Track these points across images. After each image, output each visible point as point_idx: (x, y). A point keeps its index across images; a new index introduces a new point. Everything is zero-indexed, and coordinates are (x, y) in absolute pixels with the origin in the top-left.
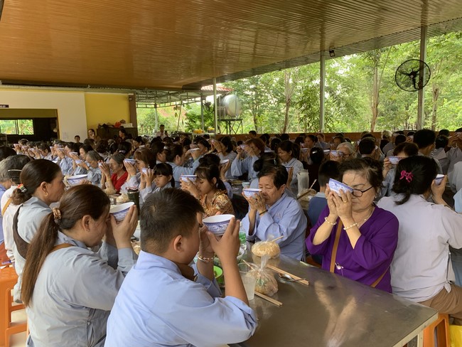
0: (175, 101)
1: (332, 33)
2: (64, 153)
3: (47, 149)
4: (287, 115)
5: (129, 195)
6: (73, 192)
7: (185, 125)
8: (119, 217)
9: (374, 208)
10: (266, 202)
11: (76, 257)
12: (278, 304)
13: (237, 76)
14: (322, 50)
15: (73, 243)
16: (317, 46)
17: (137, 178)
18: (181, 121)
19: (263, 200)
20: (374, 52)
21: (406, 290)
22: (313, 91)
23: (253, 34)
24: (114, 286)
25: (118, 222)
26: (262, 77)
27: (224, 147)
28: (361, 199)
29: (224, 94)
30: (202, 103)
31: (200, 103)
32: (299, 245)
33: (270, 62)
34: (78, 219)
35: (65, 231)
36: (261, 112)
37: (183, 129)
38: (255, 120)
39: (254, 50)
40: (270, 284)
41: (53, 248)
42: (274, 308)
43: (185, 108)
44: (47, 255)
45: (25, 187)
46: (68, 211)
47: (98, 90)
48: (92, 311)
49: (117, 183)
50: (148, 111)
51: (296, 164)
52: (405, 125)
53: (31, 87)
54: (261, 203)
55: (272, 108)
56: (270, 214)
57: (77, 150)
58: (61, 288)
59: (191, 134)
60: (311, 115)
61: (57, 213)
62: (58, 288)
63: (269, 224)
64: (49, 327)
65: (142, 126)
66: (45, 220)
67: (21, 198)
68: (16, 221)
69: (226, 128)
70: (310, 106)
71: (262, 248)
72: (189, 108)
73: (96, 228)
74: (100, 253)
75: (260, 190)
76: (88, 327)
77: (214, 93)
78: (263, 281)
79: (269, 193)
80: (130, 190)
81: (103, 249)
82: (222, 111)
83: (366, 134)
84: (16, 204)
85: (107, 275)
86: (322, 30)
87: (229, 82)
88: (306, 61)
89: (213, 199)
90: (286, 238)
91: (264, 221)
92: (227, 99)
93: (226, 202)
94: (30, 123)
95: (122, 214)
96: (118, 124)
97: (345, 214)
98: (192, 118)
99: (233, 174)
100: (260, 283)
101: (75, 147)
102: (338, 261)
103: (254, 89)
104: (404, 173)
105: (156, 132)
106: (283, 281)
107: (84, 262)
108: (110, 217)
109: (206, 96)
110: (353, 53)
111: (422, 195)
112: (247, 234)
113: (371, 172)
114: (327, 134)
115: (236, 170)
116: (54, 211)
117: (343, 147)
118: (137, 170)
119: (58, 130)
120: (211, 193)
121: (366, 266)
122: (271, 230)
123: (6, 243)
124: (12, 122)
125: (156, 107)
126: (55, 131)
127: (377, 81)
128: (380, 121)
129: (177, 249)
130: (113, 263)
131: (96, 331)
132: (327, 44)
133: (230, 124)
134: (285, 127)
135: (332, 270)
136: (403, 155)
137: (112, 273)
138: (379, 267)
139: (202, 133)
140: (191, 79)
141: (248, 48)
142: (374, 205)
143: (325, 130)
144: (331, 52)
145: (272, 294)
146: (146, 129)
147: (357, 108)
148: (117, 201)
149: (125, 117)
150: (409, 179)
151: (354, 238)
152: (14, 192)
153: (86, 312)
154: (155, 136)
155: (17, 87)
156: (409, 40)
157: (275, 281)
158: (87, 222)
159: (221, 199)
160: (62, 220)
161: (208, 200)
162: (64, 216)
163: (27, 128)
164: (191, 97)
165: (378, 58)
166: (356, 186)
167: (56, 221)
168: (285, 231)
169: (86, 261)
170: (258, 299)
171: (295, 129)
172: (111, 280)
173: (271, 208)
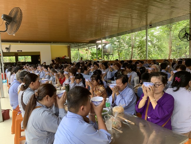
0: (86, 47)
1: (151, 18)
2: (42, 70)
3: (36, 68)
4: (132, 52)
5: (66, 86)
6: (43, 86)
7: (90, 57)
8: (59, 96)
9: (164, 93)
10: (119, 90)
11: (42, 111)
12: (121, 132)
13: (111, 36)
14: (147, 25)
15: (42, 106)
16: (144, 23)
17: (69, 79)
18: (88, 56)
19: (118, 89)
20: (169, 25)
21: (178, 128)
22: (143, 42)
23: (118, 20)
24: (57, 123)
25: (59, 98)
26: (121, 37)
27: (104, 66)
28: (158, 88)
29: (106, 44)
30: (97, 48)
31: (96, 48)
32: (133, 108)
33: (125, 30)
34: (44, 97)
35: (39, 101)
36: (121, 51)
37: (89, 59)
38: (119, 54)
39: (118, 26)
40: (118, 124)
41: (34, 108)
42: (119, 134)
43: (90, 50)
44: (32, 110)
45: (25, 84)
46: (40, 94)
47: (56, 44)
48: (49, 133)
49: (62, 82)
50: (75, 52)
51: (134, 73)
52: (185, 55)
53: (30, 43)
54: (117, 90)
55: (126, 49)
56: (121, 95)
57: (47, 68)
58: (37, 123)
59: (92, 61)
60: (142, 52)
61: (37, 94)
62: (36, 123)
63: (120, 99)
64: (32, 138)
65: (73, 58)
66: (32, 97)
67: (24, 88)
68: (22, 97)
69: (107, 58)
70: (142, 48)
71: (116, 109)
72: (91, 50)
73: (50, 100)
74: (52, 110)
75: (116, 85)
76: (47, 139)
77: (102, 43)
78: (115, 123)
79: (120, 86)
80: (66, 85)
81: (54, 108)
82: (105, 51)
83: (165, 60)
84: (22, 90)
85: (54, 119)
86: (147, 17)
87: (108, 39)
88: (140, 30)
89: (98, 88)
90: (127, 105)
91: (118, 98)
92: (107, 46)
93: (103, 90)
94: (30, 57)
95: (61, 95)
96: (63, 57)
97: (151, 95)
98: (93, 54)
99: (108, 78)
100: (114, 123)
101: (46, 67)
102: (148, 115)
103: (118, 42)
104: (177, 78)
105: (78, 60)
106: (124, 123)
107: (46, 114)
108: (56, 96)
109: (98, 45)
110: (160, 26)
111: (185, 88)
112: (111, 103)
113: (163, 77)
114: (150, 60)
115: (109, 76)
116: (35, 93)
117: (154, 66)
118: (69, 77)
119: (40, 60)
120: (98, 86)
121: (159, 117)
122: (121, 102)
123: (19, 105)
124: (23, 57)
125: (78, 50)
126: (39, 60)
127: (171, 37)
128: (173, 54)
129: (82, 111)
130: (57, 114)
131: (50, 141)
132: (149, 23)
133: (108, 56)
134: (132, 57)
135: (146, 119)
136: (179, 70)
137: (56, 118)
138: (166, 117)
139: (96, 60)
140: (92, 38)
141: (116, 25)
142: (164, 92)
143: (148, 58)
144: (150, 26)
145: (119, 128)
146: (75, 59)
147: (163, 48)
148: (61, 89)
149: (66, 54)
150: (179, 81)
151: (154, 105)
152: (21, 86)
153: (46, 133)
154: (78, 62)
155: (25, 43)
156: (185, 19)
157: (120, 123)
158: (47, 98)
159: (101, 88)
160: (38, 97)
161: (96, 89)
162: (39, 95)
163: (29, 59)
164: (93, 46)
165: (171, 27)
166: (156, 83)
167: (36, 97)
168: (127, 102)
169: (46, 113)
170: (113, 130)
171: (136, 58)
172: (55, 121)
173: (122, 92)
